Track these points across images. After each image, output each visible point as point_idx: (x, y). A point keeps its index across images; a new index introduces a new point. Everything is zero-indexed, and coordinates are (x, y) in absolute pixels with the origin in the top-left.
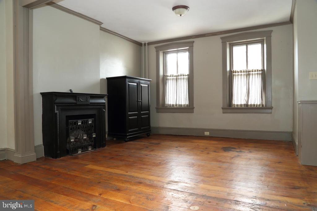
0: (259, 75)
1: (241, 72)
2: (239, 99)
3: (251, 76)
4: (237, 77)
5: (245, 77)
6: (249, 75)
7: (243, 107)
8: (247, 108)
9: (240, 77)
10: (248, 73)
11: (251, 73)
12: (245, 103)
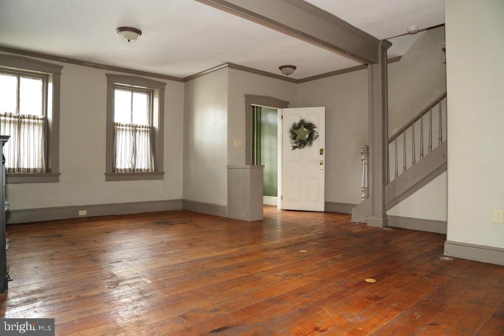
0: (146, 133)
1: (126, 126)
2: (123, 162)
3: (138, 133)
4: (121, 131)
5: (131, 133)
6: (136, 131)
7: (128, 172)
8: (133, 174)
9: (124, 132)
10: (135, 129)
11: (138, 129)
12: (131, 167)
